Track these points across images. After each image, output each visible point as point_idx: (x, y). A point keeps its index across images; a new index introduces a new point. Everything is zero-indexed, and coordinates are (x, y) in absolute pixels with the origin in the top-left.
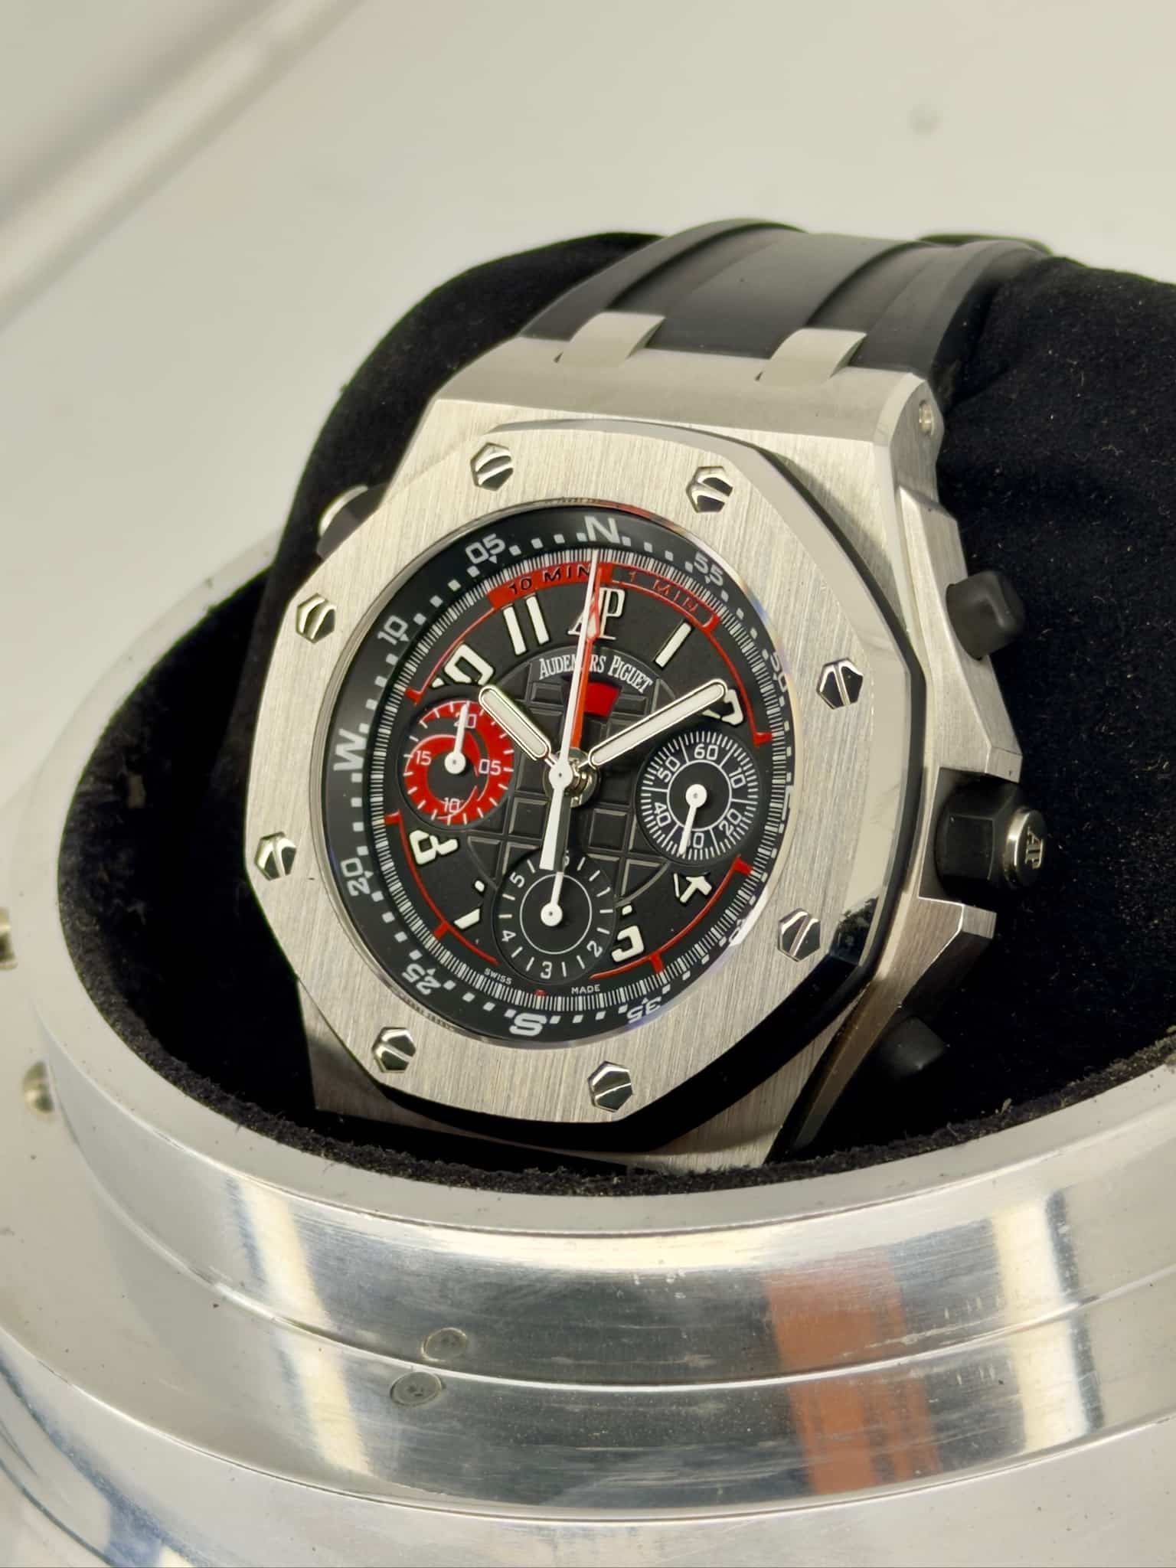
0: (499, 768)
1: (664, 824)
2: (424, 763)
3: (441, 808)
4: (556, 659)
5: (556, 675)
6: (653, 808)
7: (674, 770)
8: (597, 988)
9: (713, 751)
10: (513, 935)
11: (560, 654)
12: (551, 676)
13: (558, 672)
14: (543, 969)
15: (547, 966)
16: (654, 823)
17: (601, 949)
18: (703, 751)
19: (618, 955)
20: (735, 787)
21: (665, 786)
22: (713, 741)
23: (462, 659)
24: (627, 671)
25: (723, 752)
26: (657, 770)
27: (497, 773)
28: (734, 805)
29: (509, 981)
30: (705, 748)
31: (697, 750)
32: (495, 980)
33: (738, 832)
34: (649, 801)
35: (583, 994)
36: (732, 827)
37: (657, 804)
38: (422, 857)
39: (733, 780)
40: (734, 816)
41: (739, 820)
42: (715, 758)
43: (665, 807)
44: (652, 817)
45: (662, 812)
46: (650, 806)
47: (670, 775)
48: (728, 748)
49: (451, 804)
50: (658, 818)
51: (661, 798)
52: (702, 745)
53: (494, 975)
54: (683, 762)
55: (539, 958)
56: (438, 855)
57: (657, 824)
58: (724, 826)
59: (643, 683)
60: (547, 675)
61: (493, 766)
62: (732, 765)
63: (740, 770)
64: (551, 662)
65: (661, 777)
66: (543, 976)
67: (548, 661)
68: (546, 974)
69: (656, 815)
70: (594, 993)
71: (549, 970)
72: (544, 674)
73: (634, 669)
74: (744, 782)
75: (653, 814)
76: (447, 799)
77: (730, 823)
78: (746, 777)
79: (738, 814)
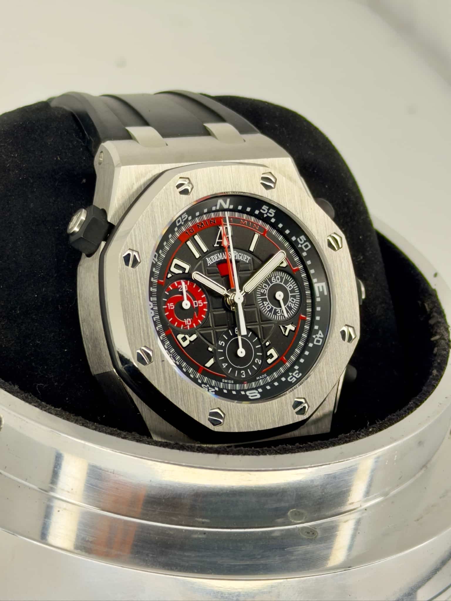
0: (202, 303)
1: (269, 309)
2: (172, 308)
3: (184, 324)
4: (212, 257)
5: (214, 263)
6: (263, 304)
7: (266, 288)
8: (265, 375)
9: (278, 278)
10: (227, 364)
11: (213, 254)
12: (212, 264)
13: (214, 261)
14: (242, 374)
15: (243, 373)
16: (265, 309)
17: (260, 361)
18: (275, 279)
19: (270, 361)
20: (290, 289)
21: (265, 295)
22: (277, 275)
23: (176, 264)
24: (240, 255)
25: (282, 278)
26: (261, 290)
27: (202, 305)
28: (291, 296)
29: (232, 382)
30: (275, 278)
31: (272, 279)
32: (227, 383)
33: (296, 306)
34: (261, 302)
35: (261, 379)
36: (293, 304)
37: (264, 302)
38: (185, 344)
39: (288, 287)
40: (293, 300)
41: (295, 301)
42: (280, 281)
43: (267, 303)
44: (264, 308)
45: (267, 305)
46: (262, 304)
47: (266, 291)
48: (283, 276)
49: (187, 321)
50: (266, 307)
51: (265, 300)
52: (274, 277)
53: (226, 381)
54: (269, 285)
55: (239, 370)
56: (190, 341)
57: (266, 310)
58: (290, 305)
59: (247, 259)
60: (211, 264)
61: (199, 303)
62: (286, 282)
63: (290, 283)
64: (210, 259)
65: (263, 292)
66: (242, 377)
67: (209, 258)
68: (243, 375)
69: (265, 307)
70: (265, 377)
71: (244, 374)
72: (209, 263)
73: (242, 254)
74: (292, 287)
75: (264, 307)
76: (185, 320)
77: (292, 303)
78: (293, 285)
79: (294, 299)
